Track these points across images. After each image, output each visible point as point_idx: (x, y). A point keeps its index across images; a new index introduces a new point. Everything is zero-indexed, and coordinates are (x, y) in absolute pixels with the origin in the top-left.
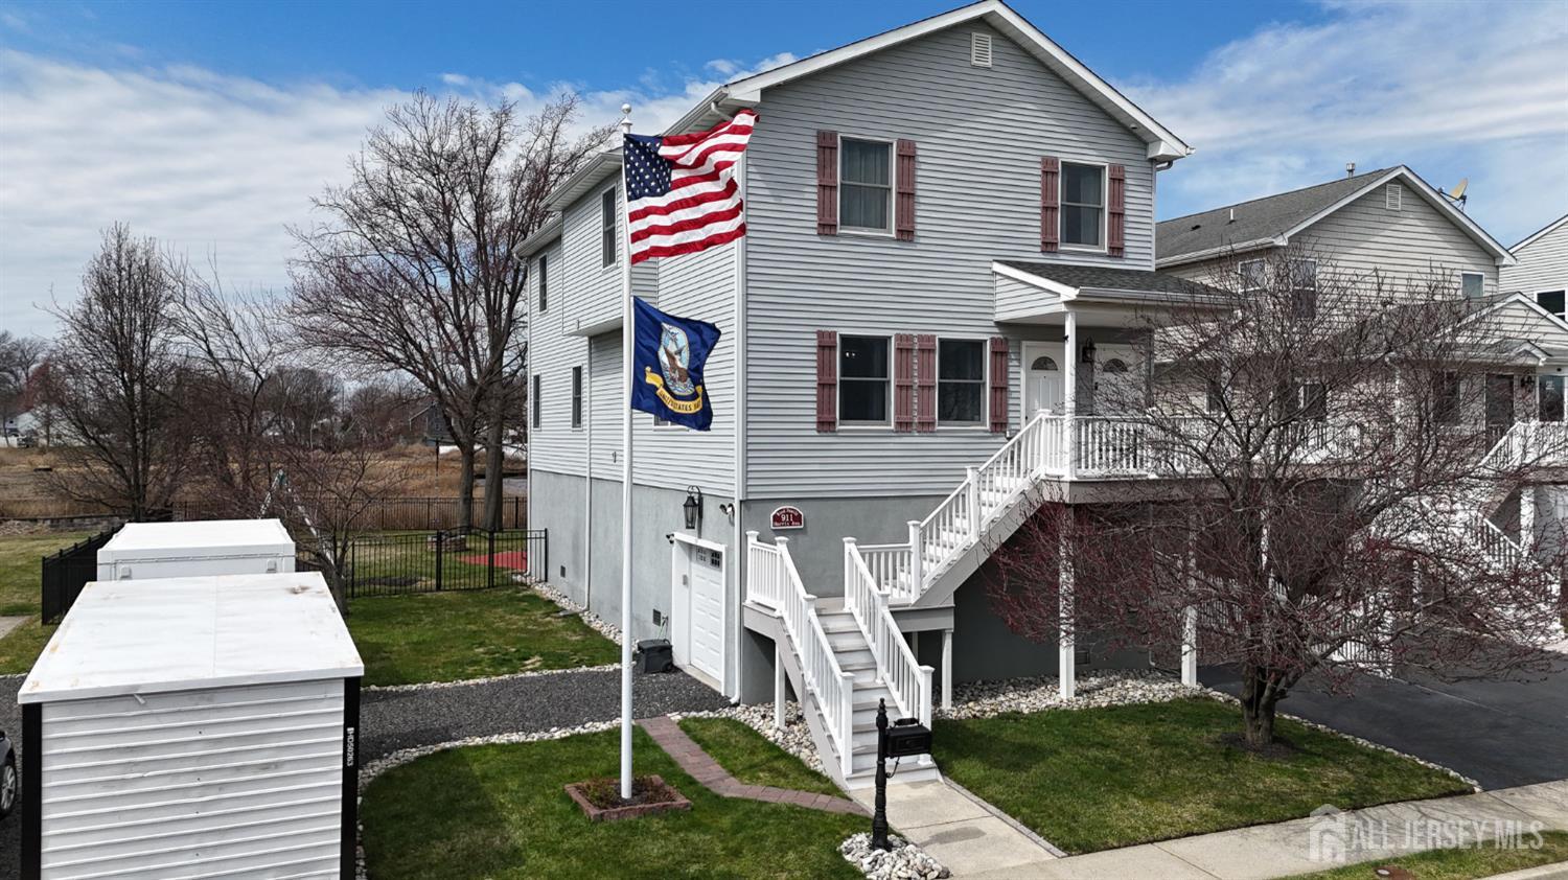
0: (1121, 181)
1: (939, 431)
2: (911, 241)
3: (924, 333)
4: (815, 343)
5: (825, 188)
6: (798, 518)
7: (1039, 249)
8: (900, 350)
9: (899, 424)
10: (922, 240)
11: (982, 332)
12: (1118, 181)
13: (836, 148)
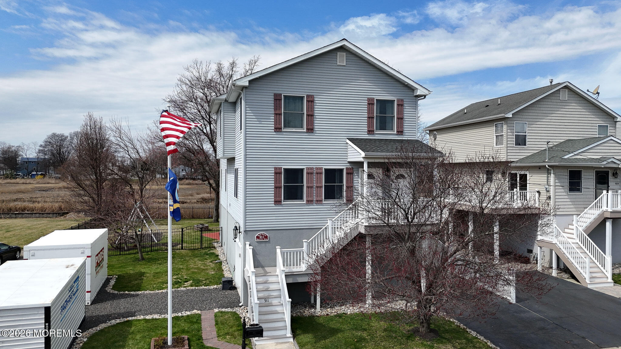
0: (402, 105)
1: (324, 203)
2: (313, 132)
3: (318, 167)
4: (273, 172)
5: (277, 115)
6: (266, 237)
7: (367, 133)
8: (308, 173)
9: (308, 201)
10: (317, 132)
11: (343, 166)
12: (400, 105)
13: (281, 100)
